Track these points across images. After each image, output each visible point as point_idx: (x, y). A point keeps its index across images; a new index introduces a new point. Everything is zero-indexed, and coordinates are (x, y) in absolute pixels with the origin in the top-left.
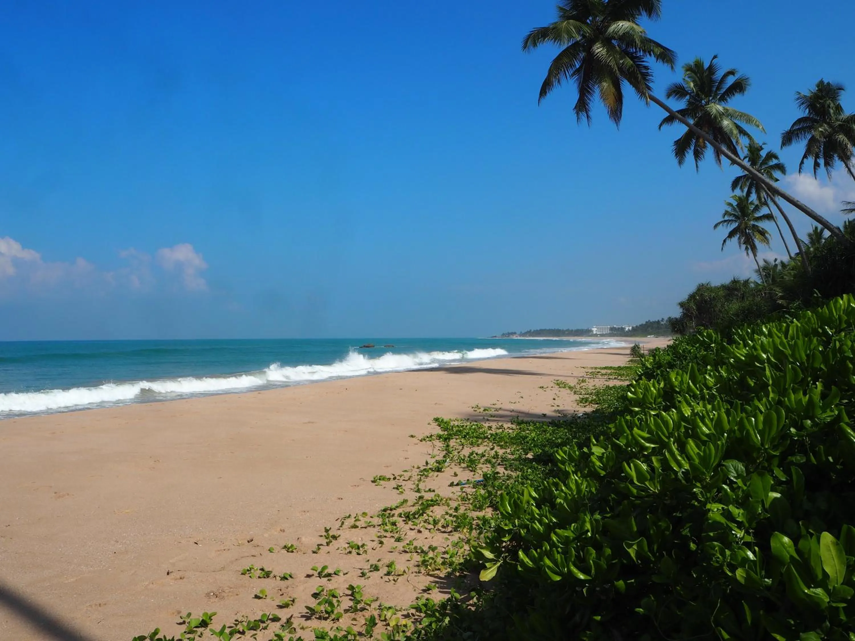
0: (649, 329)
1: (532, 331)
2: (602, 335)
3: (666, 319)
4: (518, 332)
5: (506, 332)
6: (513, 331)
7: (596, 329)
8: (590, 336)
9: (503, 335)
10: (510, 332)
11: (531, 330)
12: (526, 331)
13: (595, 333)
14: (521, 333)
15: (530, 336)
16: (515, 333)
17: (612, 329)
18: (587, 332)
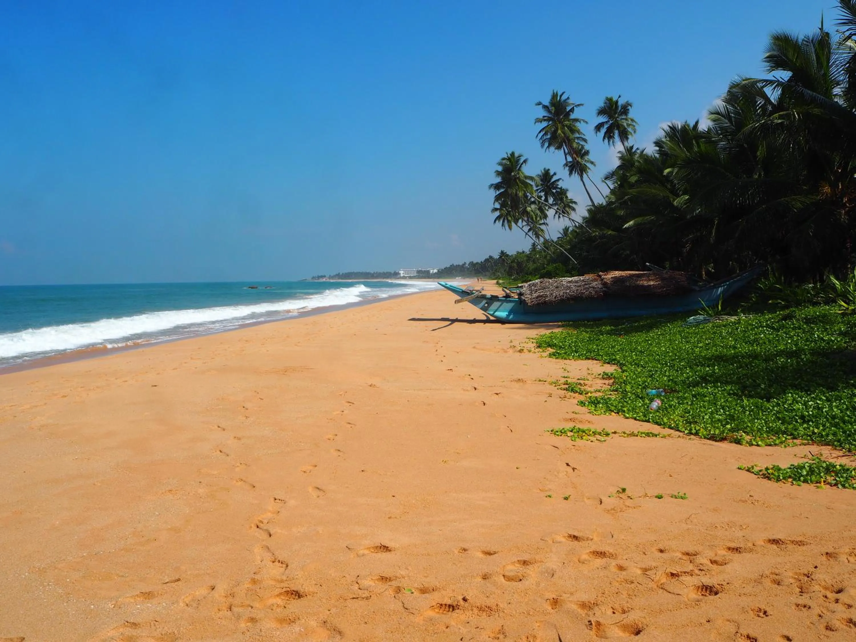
0: (454, 271)
1: (341, 274)
2: (411, 278)
3: (468, 263)
4: (327, 276)
5: (316, 275)
6: (323, 275)
7: (403, 272)
8: (398, 278)
9: (313, 278)
10: (320, 275)
11: (339, 273)
12: (335, 274)
13: (402, 275)
14: (330, 276)
15: (339, 279)
16: (325, 276)
17: (419, 272)
18: (396, 275)
